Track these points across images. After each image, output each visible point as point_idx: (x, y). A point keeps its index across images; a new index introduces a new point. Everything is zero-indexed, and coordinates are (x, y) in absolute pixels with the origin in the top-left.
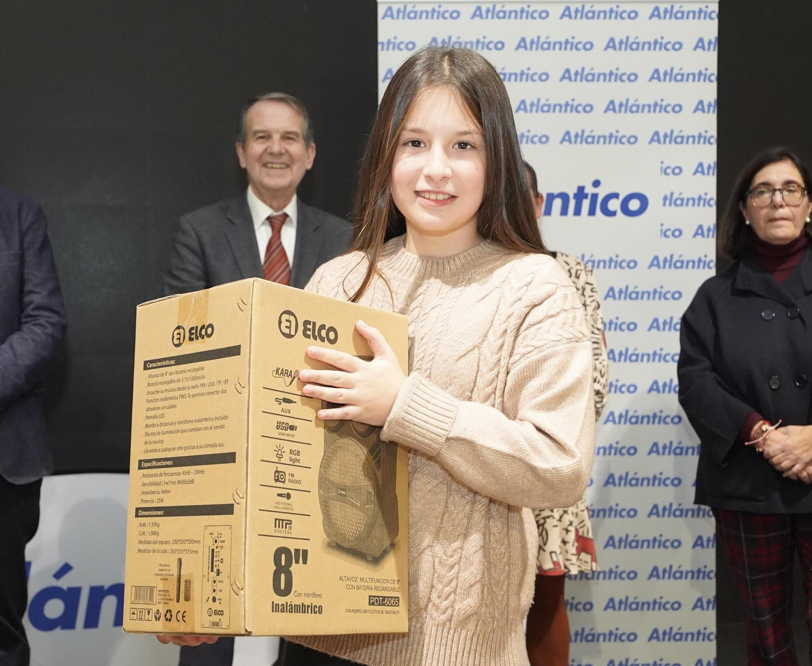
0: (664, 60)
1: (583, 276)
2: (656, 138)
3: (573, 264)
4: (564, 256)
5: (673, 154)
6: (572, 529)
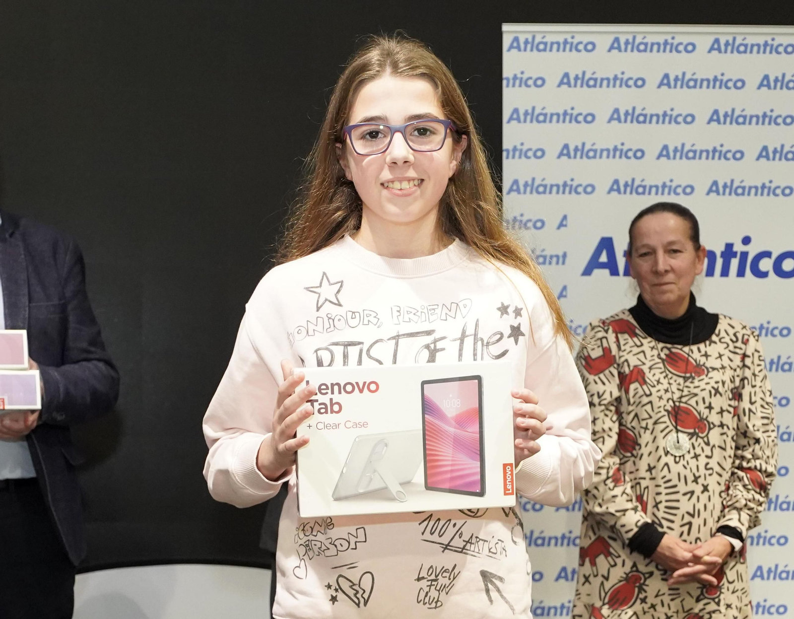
1: (752, 343)
3: (738, 328)
4: (728, 318)
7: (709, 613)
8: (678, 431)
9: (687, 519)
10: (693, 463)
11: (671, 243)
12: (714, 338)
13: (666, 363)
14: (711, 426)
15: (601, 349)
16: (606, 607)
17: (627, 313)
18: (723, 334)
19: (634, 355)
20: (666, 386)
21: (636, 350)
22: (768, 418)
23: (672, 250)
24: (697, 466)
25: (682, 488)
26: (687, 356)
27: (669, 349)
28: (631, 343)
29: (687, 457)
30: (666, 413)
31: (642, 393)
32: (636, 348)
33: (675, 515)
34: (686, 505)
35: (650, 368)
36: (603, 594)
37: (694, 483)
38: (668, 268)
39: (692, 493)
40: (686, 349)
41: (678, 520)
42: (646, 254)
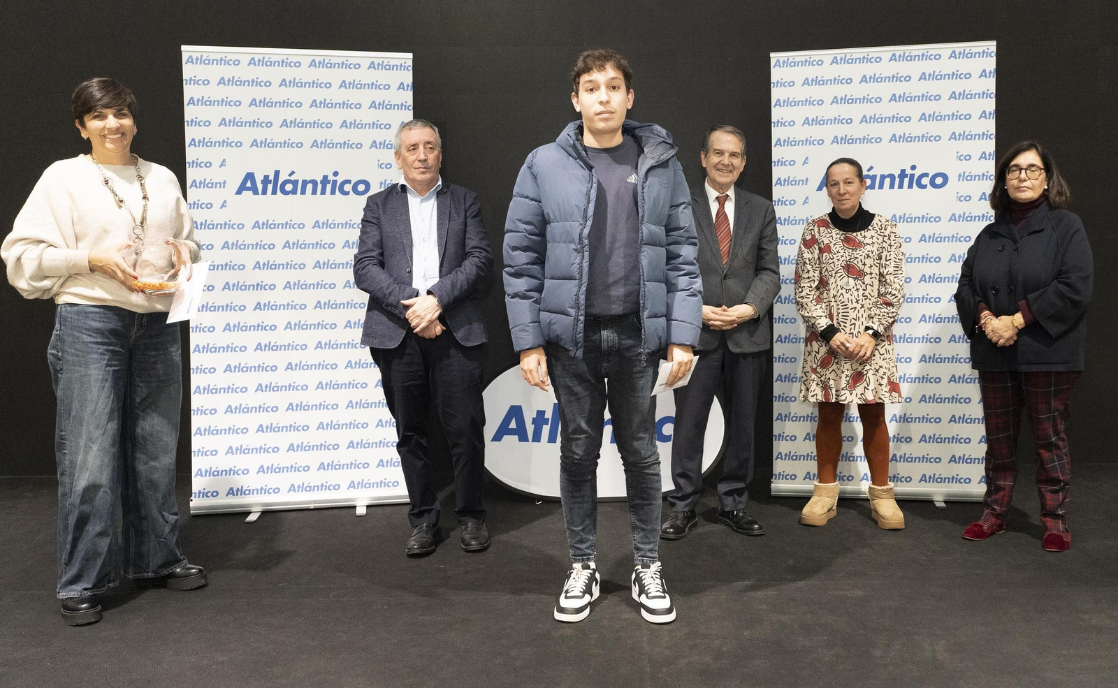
0: (958, 86)
1: (889, 229)
2: (953, 136)
3: (884, 221)
4: (879, 216)
5: (965, 147)
6: (886, 377)
7: (867, 370)
8: (849, 277)
9: (853, 321)
10: (856, 293)
11: (847, 179)
12: (870, 227)
13: (843, 242)
14: (865, 274)
15: (811, 235)
16: (819, 367)
17: (827, 215)
18: (875, 225)
19: (827, 238)
20: (842, 254)
21: (828, 235)
22: (898, 267)
23: (848, 182)
24: (858, 295)
25: (850, 306)
26: (854, 238)
27: (846, 234)
28: (826, 232)
29: (853, 290)
30: (842, 268)
31: (830, 257)
33: (847, 320)
34: (852, 314)
35: (834, 245)
36: (816, 361)
37: (857, 303)
38: (846, 192)
39: (855, 308)
40: (854, 234)
41: (849, 323)
42: (835, 184)
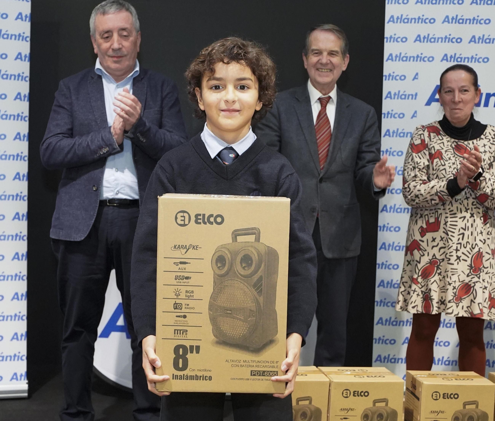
4: (492, 127)
6: (486, 292)
7: (474, 283)
9: (462, 231)
10: (465, 202)
11: (462, 87)
12: (482, 136)
13: (454, 150)
15: (420, 140)
16: (420, 277)
17: (437, 123)
18: (488, 134)
19: (438, 144)
20: (453, 161)
21: (439, 142)
23: (463, 90)
24: (468, 203)
25: (459, 215)
26: (466, 146)
27: (457, 142)
28: (437, 138)
29: (462, 199)
30: (452, 175)
31: (441, 164)
32: (439, 140)
33: (455, 229)
34: (461, 224)
35: (446, 151)
36: (417, 271)
37: (466, 213)
38: (460, 100)
39: (465, 217)
40: (466, 143)
41: (457, 232)
42: (450, 91)
